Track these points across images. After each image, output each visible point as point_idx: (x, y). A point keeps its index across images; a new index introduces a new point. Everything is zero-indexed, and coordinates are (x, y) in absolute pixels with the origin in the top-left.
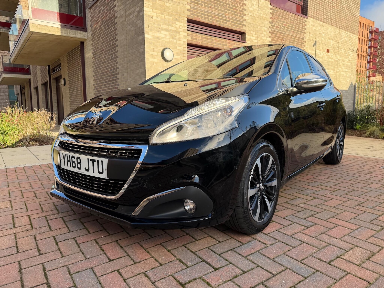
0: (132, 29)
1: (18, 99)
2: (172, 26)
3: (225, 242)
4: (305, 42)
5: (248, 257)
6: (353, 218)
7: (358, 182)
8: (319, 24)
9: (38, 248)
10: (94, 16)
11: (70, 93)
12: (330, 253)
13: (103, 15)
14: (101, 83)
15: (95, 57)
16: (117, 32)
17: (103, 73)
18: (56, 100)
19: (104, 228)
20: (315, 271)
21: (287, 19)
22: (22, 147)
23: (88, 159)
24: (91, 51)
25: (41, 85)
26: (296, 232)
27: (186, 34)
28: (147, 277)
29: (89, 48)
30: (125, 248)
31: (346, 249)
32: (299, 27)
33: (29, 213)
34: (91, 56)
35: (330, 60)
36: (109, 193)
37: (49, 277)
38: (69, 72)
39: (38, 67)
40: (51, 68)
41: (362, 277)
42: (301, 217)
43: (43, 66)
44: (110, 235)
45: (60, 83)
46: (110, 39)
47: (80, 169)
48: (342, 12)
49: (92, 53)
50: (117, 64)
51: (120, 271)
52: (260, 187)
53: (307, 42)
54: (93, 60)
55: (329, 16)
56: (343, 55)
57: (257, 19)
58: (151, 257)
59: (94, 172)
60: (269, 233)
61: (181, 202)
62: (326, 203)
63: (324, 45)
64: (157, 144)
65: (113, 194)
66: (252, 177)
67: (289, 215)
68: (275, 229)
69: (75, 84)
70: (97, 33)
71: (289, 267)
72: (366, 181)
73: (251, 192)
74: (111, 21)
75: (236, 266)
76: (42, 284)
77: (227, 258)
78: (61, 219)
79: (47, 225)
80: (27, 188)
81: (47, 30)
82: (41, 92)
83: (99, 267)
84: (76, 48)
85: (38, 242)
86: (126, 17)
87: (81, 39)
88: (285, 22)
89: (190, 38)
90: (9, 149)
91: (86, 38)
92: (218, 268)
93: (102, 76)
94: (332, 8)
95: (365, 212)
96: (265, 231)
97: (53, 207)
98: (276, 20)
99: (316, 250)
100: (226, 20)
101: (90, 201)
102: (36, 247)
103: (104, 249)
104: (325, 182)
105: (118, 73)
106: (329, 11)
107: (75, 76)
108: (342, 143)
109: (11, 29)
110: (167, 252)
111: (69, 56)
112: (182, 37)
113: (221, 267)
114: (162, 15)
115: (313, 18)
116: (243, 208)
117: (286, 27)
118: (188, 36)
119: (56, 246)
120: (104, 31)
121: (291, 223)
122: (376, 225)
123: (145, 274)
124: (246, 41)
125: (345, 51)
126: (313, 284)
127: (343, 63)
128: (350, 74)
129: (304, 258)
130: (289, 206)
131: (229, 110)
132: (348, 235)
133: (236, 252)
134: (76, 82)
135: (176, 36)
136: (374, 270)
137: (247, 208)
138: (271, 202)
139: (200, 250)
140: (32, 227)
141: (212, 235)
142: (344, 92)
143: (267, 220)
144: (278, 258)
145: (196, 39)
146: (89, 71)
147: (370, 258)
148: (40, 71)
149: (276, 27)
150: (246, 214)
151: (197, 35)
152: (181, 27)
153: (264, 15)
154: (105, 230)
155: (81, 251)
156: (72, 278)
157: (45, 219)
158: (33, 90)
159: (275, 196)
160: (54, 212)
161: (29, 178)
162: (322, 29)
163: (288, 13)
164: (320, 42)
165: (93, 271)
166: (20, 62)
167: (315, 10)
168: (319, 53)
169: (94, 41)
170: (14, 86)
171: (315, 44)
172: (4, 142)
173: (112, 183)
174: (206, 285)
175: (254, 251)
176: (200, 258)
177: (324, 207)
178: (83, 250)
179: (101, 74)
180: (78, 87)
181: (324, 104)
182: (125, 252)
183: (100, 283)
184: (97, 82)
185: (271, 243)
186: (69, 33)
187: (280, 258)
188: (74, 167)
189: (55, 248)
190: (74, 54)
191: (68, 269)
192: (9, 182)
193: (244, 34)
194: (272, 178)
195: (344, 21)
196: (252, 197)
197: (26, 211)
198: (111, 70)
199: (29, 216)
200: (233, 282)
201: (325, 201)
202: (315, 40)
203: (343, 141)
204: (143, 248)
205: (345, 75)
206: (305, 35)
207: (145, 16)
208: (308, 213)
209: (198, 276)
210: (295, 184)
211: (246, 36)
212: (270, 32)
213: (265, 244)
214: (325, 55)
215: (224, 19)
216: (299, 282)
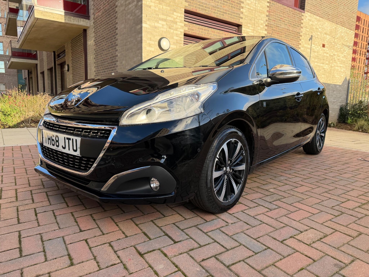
0: (131, 18)
1: (26, 83)
2: (170, 17)
3: (191, 219)
4: (301, 36)
5: (208, 234)
6: (317, 203)
7: (332, 172)
8: (316, 19)
9: (18, 217)
10: (96, 4)
11: (73, 78)
12: (286, 233)
13: (105, 4)
14: (102, 70)
15: (97, 44)
16: (117, 21)
17: (104, 60)
18: (61, 85)
19: (82, 202)
20: (266, 248)
21: (284, 12)
22: (23, 128)
23: (65, 138)
24: (93, 39)
25: (47, 71)
26: (259, 213)
27: (183, 25)
28: (112, 246)
29: (91, 35)
30: (97, 221)
31: (302, 230)
32: (296, 21)
33: (17, 187)
34: (93, 44)
35: (325, 54)
36: (83, 169)
37: (22, 243)
38: (72, 58)
39: (44, 53)
40: (56, 54)
41: (309, 255)
42: (268, 201)
43: (49, 52)
44: (86, 209)
45: (64, 69)
46: (110, 27)
47: (58, 146)
48: (340, 8)
49: (94, 41)
50: (117, 52)
51: (88, 240)
52: (226, 170)
53: (303, 37)
54: (94, 47)
55: (326, 11)
56: (338, 50)
57: (254, 11)
58: (119, 229)
59: (69, 150)
60: (233, 213)
61: (148, 180)
62: (295, 190)
63: (320, 40)
64: (126, 125)
65: (86, 170)
66: (218, 160)
67: (257, 198)
68: (240, 210)
69: (78, 70)
70: (99, 21)
71: (244, 244)
72: (341, 170)
73: (216, 174)
74: (112, 10)
75: (195, 241)
76: (15, 249)
77: (189, 233)
78: (45, 193)
79: (31, 198)
80: (19, 165)
81: (51, 17)
82: (47, 77)
83: (70, 236)
84: (79, 35)
85: (19, 212)
86: (126, 6)
87: (84, 26)
88: (281, 16)
89: (186, 29)
90: (10, 129)
91: (88, 25)
92: (178, 242)
93: (102, 63)
94: (330, 3)
95: (330, 198)
96: (230, 211)
97: (40, 183)
98: (272, 14)
99: (272, 229)
100: (223, 12)
101: (67, 177)
102: (17, 217)
103: (78, 221)
104: (300, 170)
105: (117, 60)
106: (327, 6)
107: (78, 63)
108: (323, 135)
109: (19, 15)
110: (135, 226)
111: (73, 43)
112: (180, 27)
113: (181, 241)
114: (160, 5)
115: (310, 13)
116: (207, 188)
117: (283, 21)
118: (185, 27)
119: (35, 216)
120: (106, 19)
121: (257, 205)
122: (337, 210)
123: (110, 244)
124: (242, 33)
125: (340, 46)
126: (261, 259)
127: (338, 58)
128: (345, 70)
129: (259, 236)
130: (259, 190)
131: (197, 96)
132: (307, 218)
133: (198, 228)
134: (79, 68)
135: (173, 27)
136: (321, 250)
137: (211, 188)
138: (239, 185)
139: (166, 225)
140: (17, 199)
141: (180, 213)
142: (338, 86)
143: (234, 201)
144: (235, 236)
145: (193, 30)
146: (90, 58)
147: (321, 239)
148: (46, 56)
149: (273, 20)
150: (210, 193)
151: (194, 26)
152: (178, 18)
153: (261, 8)
154: (83, 204)
155: (57, 222)
156: (43, 244)
157: (30, 193)
158: (40, 75)
159: (242, 180)
160: (40, 187)
161: (24, 156)
162: (319, 23)
163: (285, 7)
164: (316, 36)
165: (64, 239)
166: (27, 48)
167: (312, 5)
168: (314, 48)
169: (96, 29)
170: (23, 70)
171: (311, 39)
172: (6, 122)
173: (84, 161)
174: (163, 255)
175: (216, 228)
176: (164, 232)
177: (292, 193)
178: (59, 221)
179: (101, 61)
180: (81, 73)
181: (302, 95)
182: (97, 224)
183: (67, 250)
184: (98, 68)
185: (232, 222)
186: (72, 20)
187: (237, 235)
188: (53, 145)
189: (34, 217)
190: (77, 40)
191: (41, 237)
192: (4, 159)
193: (240, 27)
194: (240, 163)
195: (342, 17)
196: (217, 179)
197: (15, 185)
198: (111, 58)
199: (16, 190)
200: (188, 254)
201: (295, 187)
202: (311, 34)
203: (324, 132)
204: (114, 221)
205: (339, 70)
206: (302, 29)
207: (143, 6)
208: (276, 197)
209: (158, 248)
210: (271, 171)
211: (243, 28)
212: (266, 26)
213: (227, 222)
214: (320, 49)
215: (221, 11)
216: (249, 257)
